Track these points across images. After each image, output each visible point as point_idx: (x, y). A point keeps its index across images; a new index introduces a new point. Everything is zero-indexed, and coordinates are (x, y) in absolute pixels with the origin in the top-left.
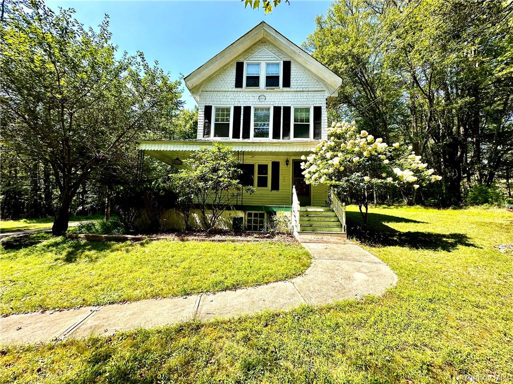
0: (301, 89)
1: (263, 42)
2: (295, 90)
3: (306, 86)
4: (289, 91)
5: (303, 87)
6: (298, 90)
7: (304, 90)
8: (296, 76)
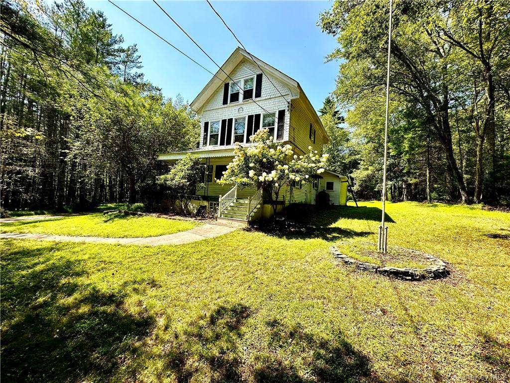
0: (269, 97)
1: (244, 61)
2: (264, 98)
3: (273, 94)
4: (261, 100)
5: (270, 94)
6: (267, 98)
7: (272, 97)
8: (266, 86)
